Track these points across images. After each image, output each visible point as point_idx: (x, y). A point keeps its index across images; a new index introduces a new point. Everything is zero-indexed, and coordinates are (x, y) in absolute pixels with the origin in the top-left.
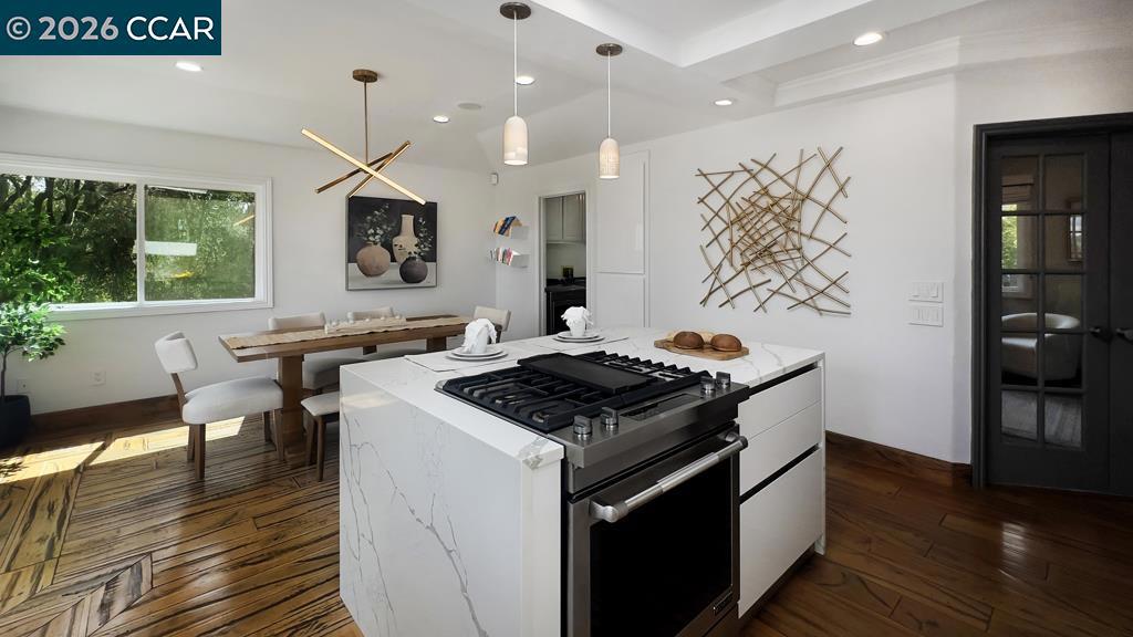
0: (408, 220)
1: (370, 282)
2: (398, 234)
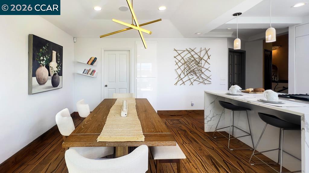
0: (54, 54)
1: (41, 88)
2: (51, 61)
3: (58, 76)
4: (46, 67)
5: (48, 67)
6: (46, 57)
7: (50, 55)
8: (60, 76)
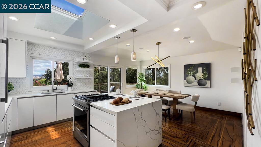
0: (200, 69)
1: (189, 85)
2: (197, 73)
3: (205, 80)
4: (192, 76)
5: (194, 76)
6: (192, 72)
7: (195, 70)
8: (206, 81)
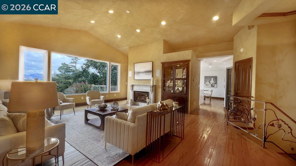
0: (212, 79)
1: (207, 86)
2: (211, 80)
4: (208, 82)
8: (215, 84)
